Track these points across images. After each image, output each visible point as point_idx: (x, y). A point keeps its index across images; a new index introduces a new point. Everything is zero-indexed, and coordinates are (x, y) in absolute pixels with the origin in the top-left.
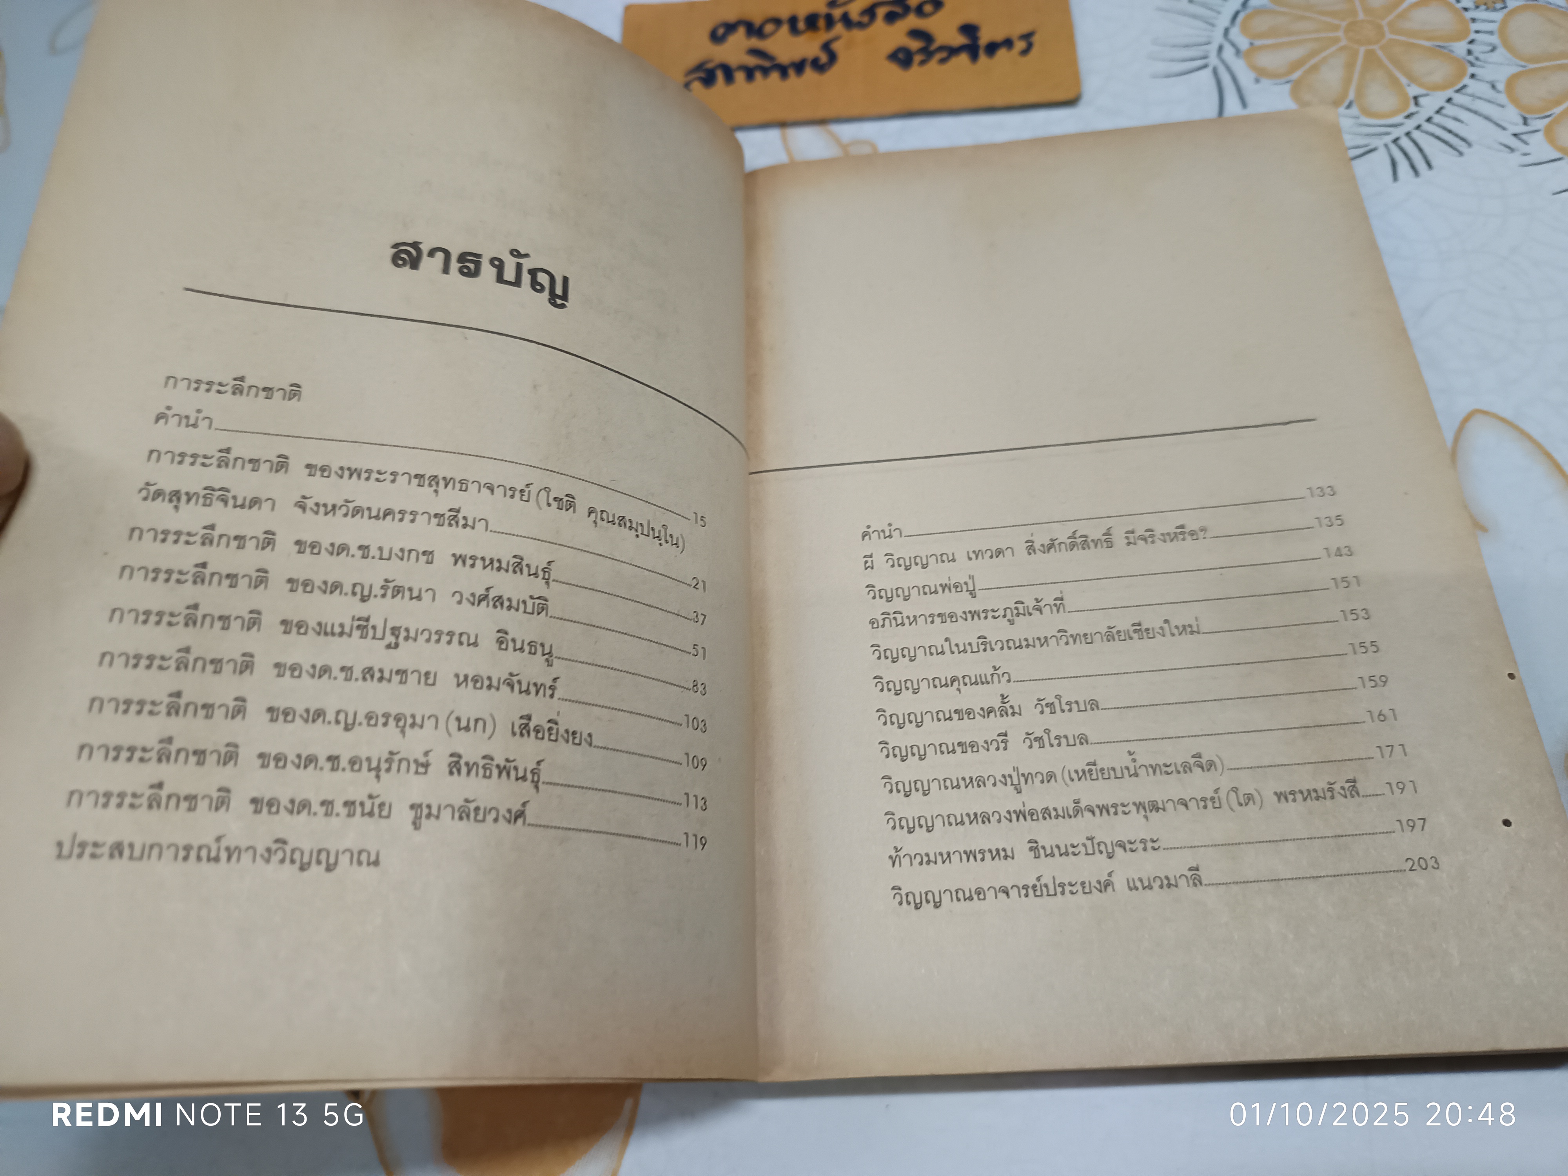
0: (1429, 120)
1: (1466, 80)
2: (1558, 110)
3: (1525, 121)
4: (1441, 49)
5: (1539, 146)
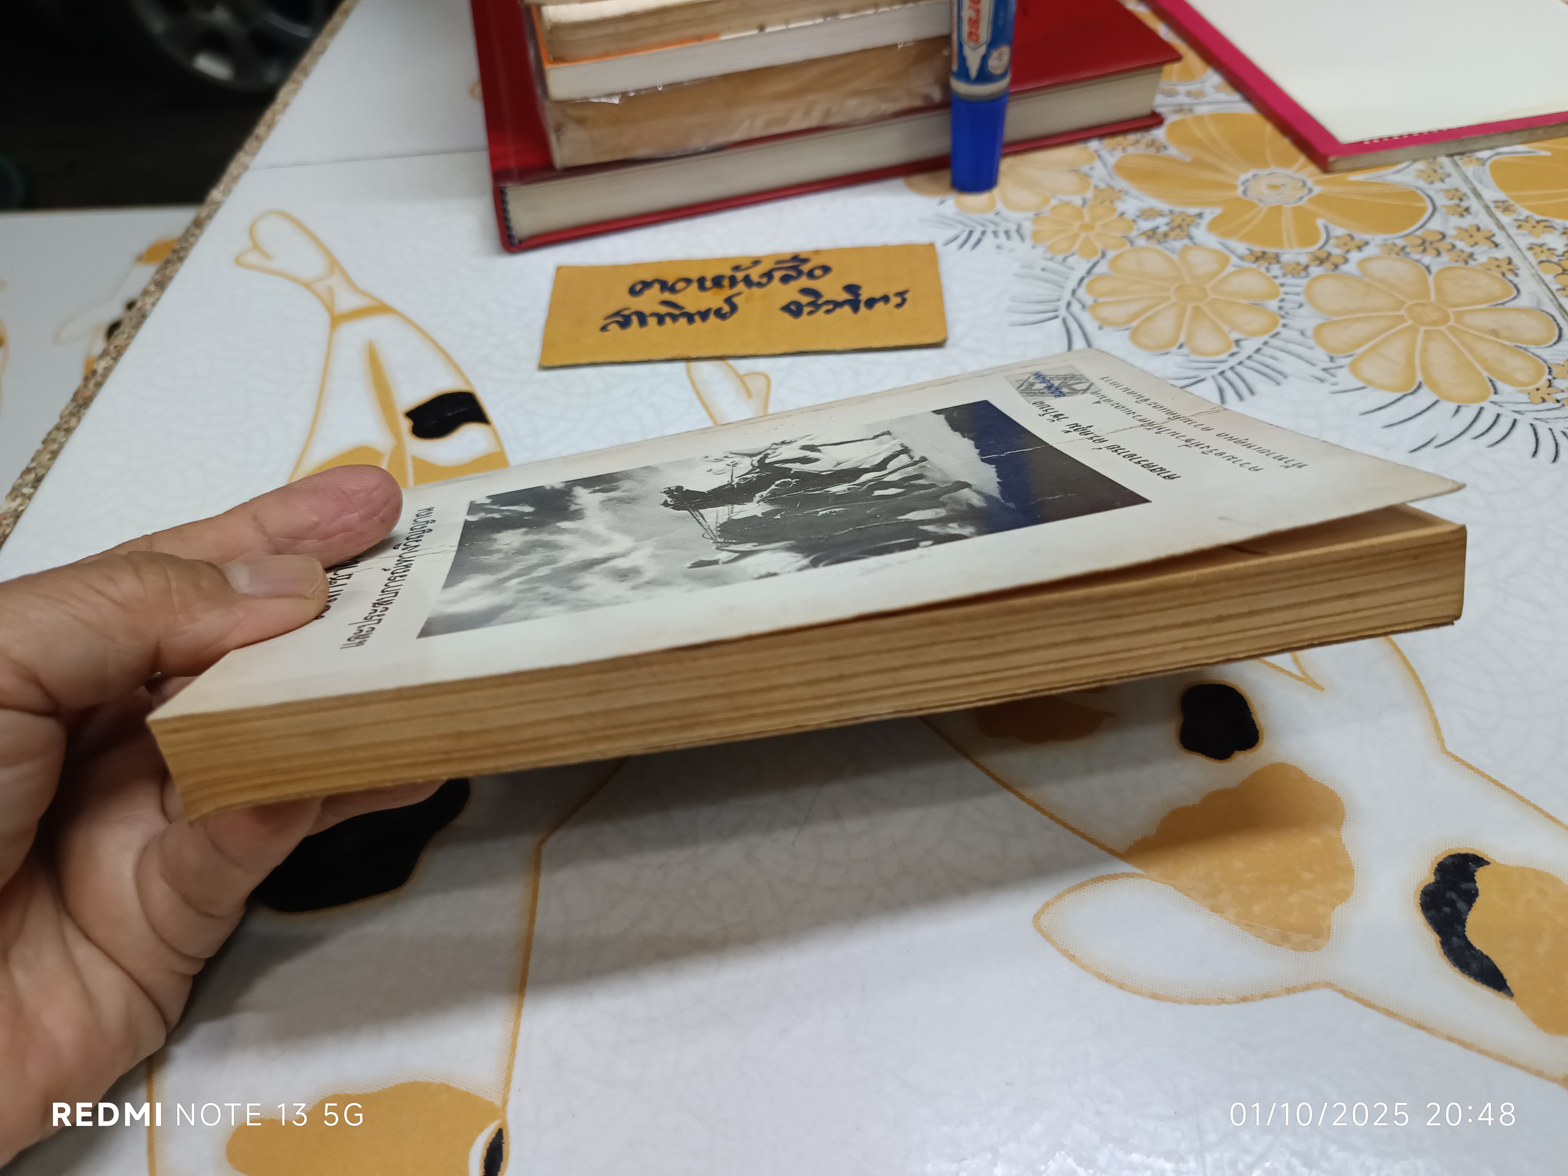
0: (1249, 357)
1: (1279, 329)
2: (1359, 351)
3: (1332, 359)
4: (1256, 306)
5: (1345, 378)
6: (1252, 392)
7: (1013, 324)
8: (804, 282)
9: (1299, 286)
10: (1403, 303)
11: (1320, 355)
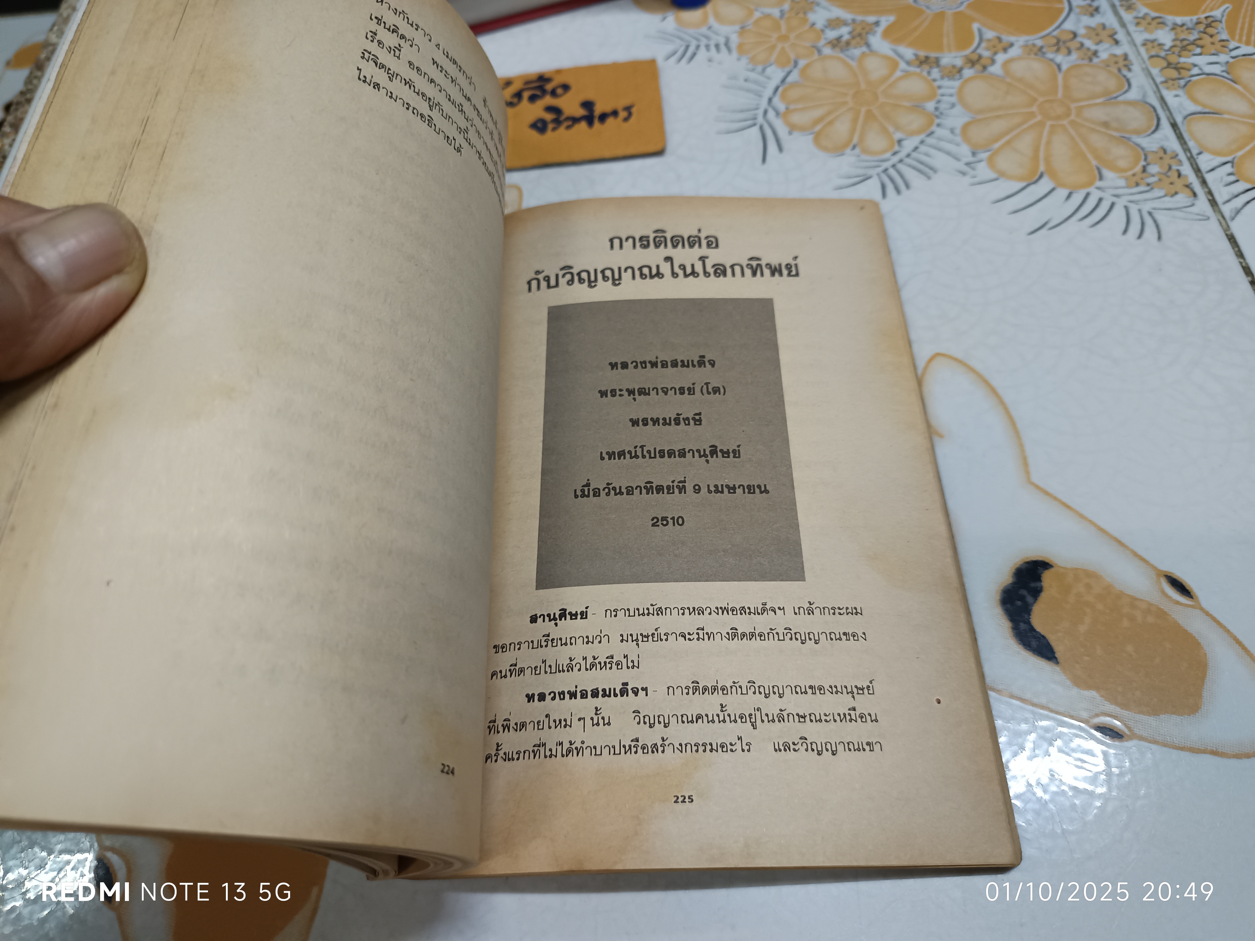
0: (908, 156)
1: (934, 128)
2: (997, 146)
3: (974, 154)
4: (917, 107)
5: (983, 171)
6: (908, 186)
7: (720, 133)
8: (548, 100)
9: (952, 88)
10: (1035, 100)
11: (965, 151)
